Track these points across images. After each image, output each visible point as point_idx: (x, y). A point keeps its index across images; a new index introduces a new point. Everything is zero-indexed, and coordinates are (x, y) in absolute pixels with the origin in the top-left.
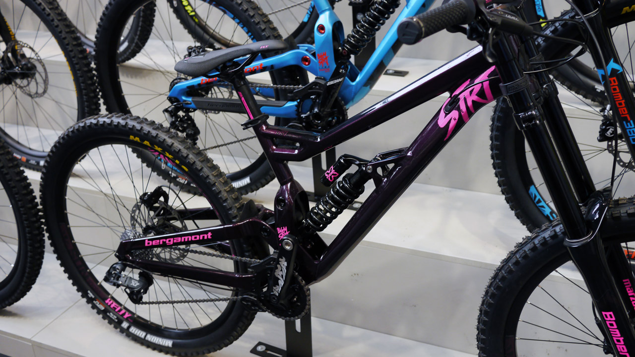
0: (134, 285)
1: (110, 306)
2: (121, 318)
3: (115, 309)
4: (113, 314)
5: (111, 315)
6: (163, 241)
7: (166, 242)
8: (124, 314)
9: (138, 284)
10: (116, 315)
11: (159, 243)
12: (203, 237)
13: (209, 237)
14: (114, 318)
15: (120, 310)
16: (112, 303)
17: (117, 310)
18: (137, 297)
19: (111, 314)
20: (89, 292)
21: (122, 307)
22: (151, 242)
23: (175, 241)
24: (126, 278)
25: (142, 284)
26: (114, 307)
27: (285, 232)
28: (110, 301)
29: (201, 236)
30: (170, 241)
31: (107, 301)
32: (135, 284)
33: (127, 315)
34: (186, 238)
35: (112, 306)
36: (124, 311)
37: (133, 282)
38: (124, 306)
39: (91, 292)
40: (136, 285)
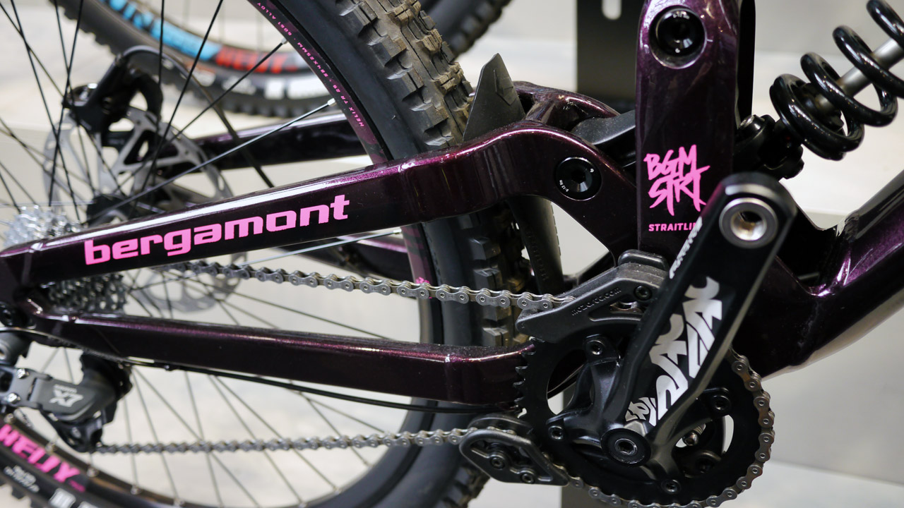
0: (62, 402)
1: (11, 447)
2: (48, 479)
3: (28, 455)
4: (23, 469)
5: (18, 473)
6: (151, 242)
7: (162, 244)
8: (56, 470)
9: (79, 397)
10: (32, 474)
11: (139, 249)
12: (315, 216)
13: (339, 215)
14: (26, 483)
15: (44, 459)
16: (17, 440)
17: (34, 459)
18: (83, 432)
19: (18, 470)
21: (50, 448)
22: (105, 249)
23: (199, 240)
24: (30, 379)
25: (91, 395)
26: (23, 452)
27: (687, 169)
28: (10, 433)
29: (305, 213)
30: (177, 240)
32: (67, 399)
33: (66, 471)
34: (243, 224)
35: (18, 448)
36: (54, 461)
37: (58, 393)
38: (55, 445)
40: (69, 403)
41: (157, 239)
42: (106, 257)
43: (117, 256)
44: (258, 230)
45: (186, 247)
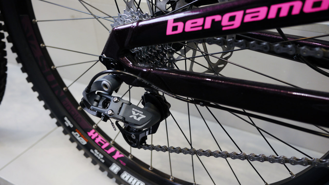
1: (94, 140)
3: (102, 145)
4: (98, 151)
5: (96, 153)
6: (213, 21)
7: (220, 22)
8: (114, 153)
9: (144, 117)
10: (102, 154)
11: (203, 25)
14: (99, 158)
15: (108, 148)
16: (97, 137)
17: (103, 147)
18: (137, 137)
19: (96, 151)
20: (66, 119)
21: (111, 142)
22: (180, 25)
24: (119, 104)
25: (150, 116)
26: (99, 143)
28: (94, 133)
30: (232, 19)
31: (90, 134)
32: (138, 116)
33: (118, 155)
35: (97, 141)
36: (113, 149)
37: (134, 113)
38: (114, 142)
39: (68, 119)
40: (139, 119)
41: (218, 18)
42: (180, 30)
43: (188, 29)
44: (296, 11)
45: (237, 23)
